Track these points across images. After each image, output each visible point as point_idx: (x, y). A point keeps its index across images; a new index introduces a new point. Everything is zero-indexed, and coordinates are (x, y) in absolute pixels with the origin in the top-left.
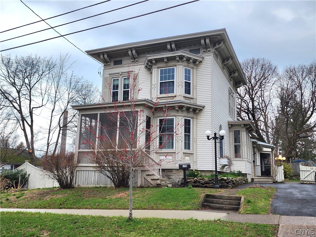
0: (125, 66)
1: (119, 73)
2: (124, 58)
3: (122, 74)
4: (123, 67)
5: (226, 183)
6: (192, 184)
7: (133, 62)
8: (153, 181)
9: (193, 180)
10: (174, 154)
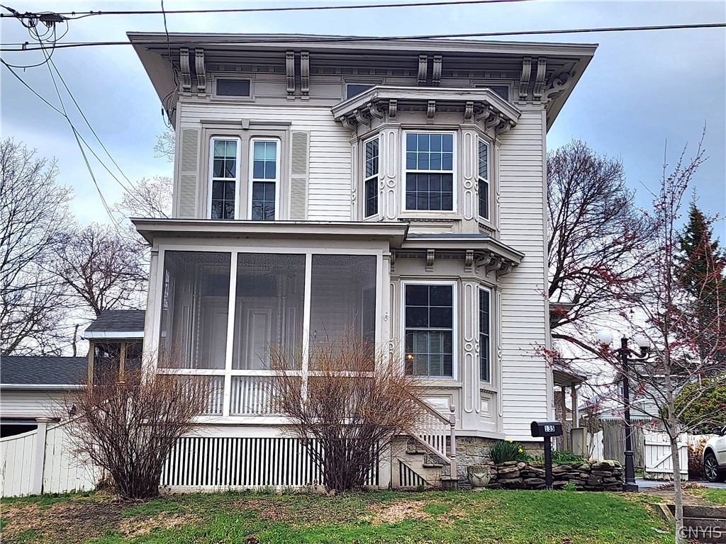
0: (259, 101)
1: (240, 123)
2: (259, 76)
3: (252, 127)
4: (252, 103)
5: (613, 476)
6: (517, 480)
7: (290, 93)
8: (431, 471)
9: (516, 469)
10: (455, 393)
